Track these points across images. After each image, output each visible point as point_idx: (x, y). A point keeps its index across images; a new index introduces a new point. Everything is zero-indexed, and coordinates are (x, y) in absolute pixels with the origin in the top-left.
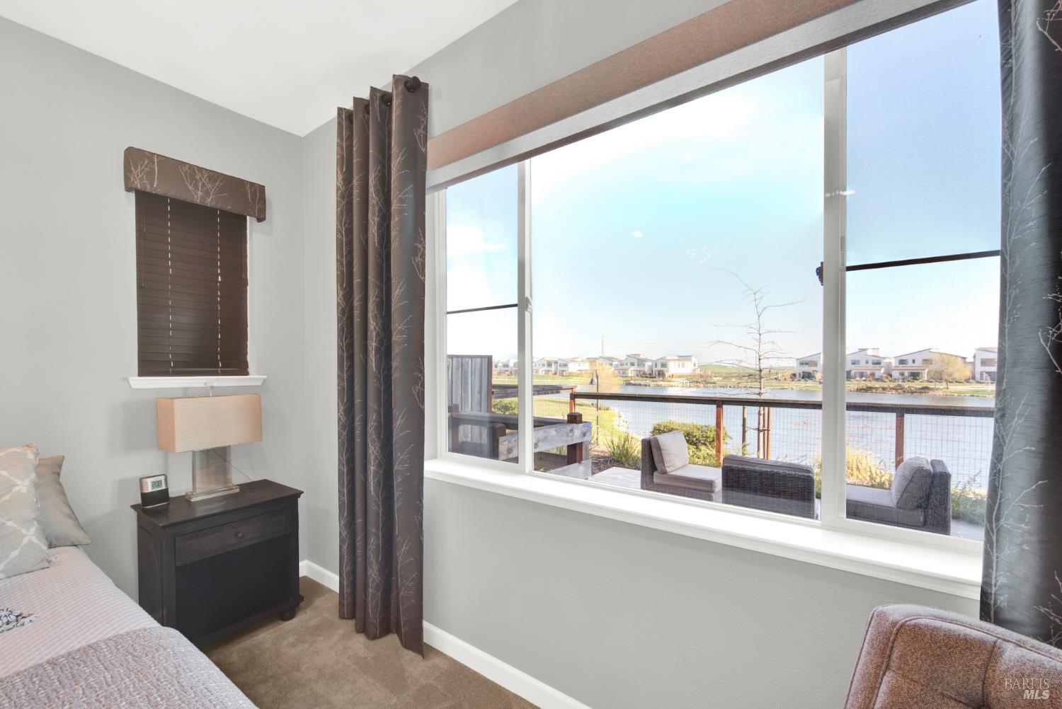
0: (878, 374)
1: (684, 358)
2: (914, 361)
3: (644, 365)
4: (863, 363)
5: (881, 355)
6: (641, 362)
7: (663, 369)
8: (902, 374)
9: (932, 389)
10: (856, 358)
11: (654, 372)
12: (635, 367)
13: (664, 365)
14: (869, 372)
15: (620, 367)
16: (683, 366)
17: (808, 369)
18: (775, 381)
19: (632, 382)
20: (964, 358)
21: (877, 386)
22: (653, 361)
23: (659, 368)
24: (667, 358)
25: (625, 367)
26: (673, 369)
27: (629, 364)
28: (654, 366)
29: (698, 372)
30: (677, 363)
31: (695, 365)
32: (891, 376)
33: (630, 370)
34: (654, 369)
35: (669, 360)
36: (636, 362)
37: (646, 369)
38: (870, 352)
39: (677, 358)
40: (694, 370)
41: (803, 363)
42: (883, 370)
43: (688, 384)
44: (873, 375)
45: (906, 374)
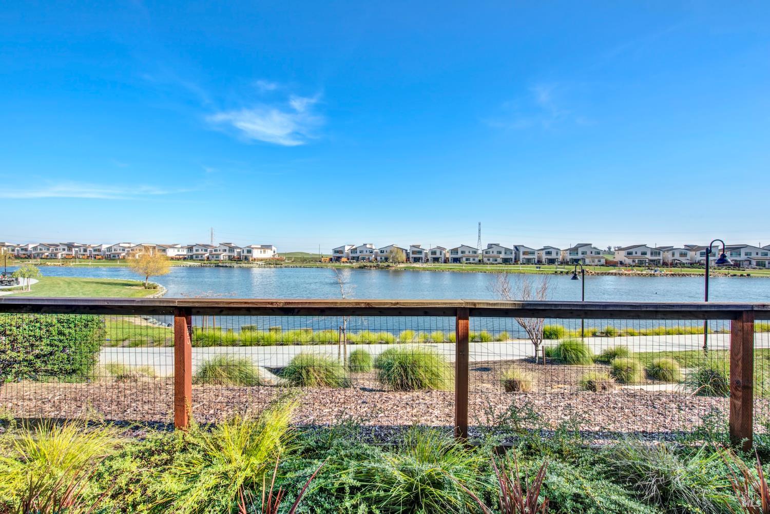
0: (371, 258)
1: (265, 247)
2: (386, 252)
3: (234, 251)
4: (365, 252)
5: (374, 248)
6: (232, 249)
7: (248, 254)
8: (381, 259)
9: (391, 266)
10: (362, 249)
11: (242, 257)
12: (227, 253)
13: (249, 252)
14: (367, 257)
15: (214, 252)
16: (265, 252)
17: (338, 255)
18: (320, 263)
19: (220, 264)
20: (407, 250)
21: (369, 265)
22: (241, 248)
23: (245, 254)
24: (252, 246)
25: (218, 252)
26: (256, 254)
27: (222, 250)
28: (242, 252)
29: (277, 257)
30: (259, 250)
31: (274, 252)
32: (376, 259)
33: (222, 255)
34: (242, 254)
35: (253, 248)
36: (227, 248)
37: (235, 254)
38: (368, 246)
39: (260, 247)
40: (274, 256)
41: (336, 251)
42: (373, 256)
43: (263, 266)
44: (369, 259)
45: (383, 258)
